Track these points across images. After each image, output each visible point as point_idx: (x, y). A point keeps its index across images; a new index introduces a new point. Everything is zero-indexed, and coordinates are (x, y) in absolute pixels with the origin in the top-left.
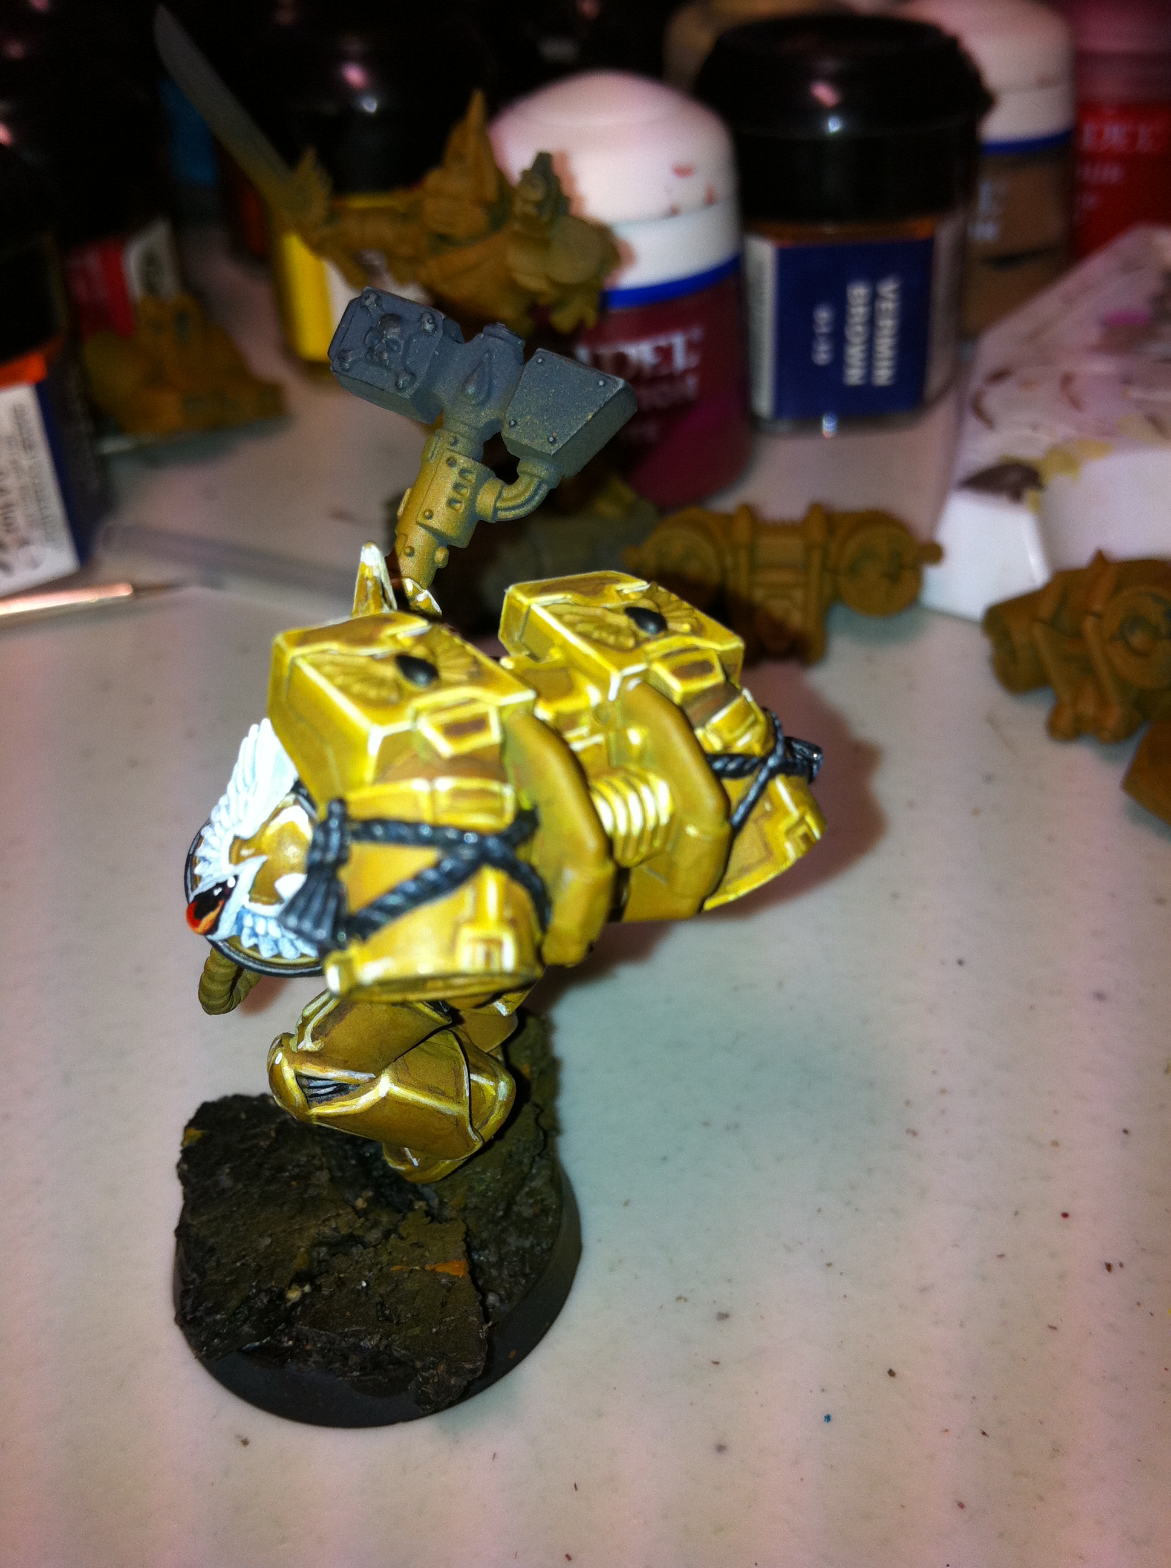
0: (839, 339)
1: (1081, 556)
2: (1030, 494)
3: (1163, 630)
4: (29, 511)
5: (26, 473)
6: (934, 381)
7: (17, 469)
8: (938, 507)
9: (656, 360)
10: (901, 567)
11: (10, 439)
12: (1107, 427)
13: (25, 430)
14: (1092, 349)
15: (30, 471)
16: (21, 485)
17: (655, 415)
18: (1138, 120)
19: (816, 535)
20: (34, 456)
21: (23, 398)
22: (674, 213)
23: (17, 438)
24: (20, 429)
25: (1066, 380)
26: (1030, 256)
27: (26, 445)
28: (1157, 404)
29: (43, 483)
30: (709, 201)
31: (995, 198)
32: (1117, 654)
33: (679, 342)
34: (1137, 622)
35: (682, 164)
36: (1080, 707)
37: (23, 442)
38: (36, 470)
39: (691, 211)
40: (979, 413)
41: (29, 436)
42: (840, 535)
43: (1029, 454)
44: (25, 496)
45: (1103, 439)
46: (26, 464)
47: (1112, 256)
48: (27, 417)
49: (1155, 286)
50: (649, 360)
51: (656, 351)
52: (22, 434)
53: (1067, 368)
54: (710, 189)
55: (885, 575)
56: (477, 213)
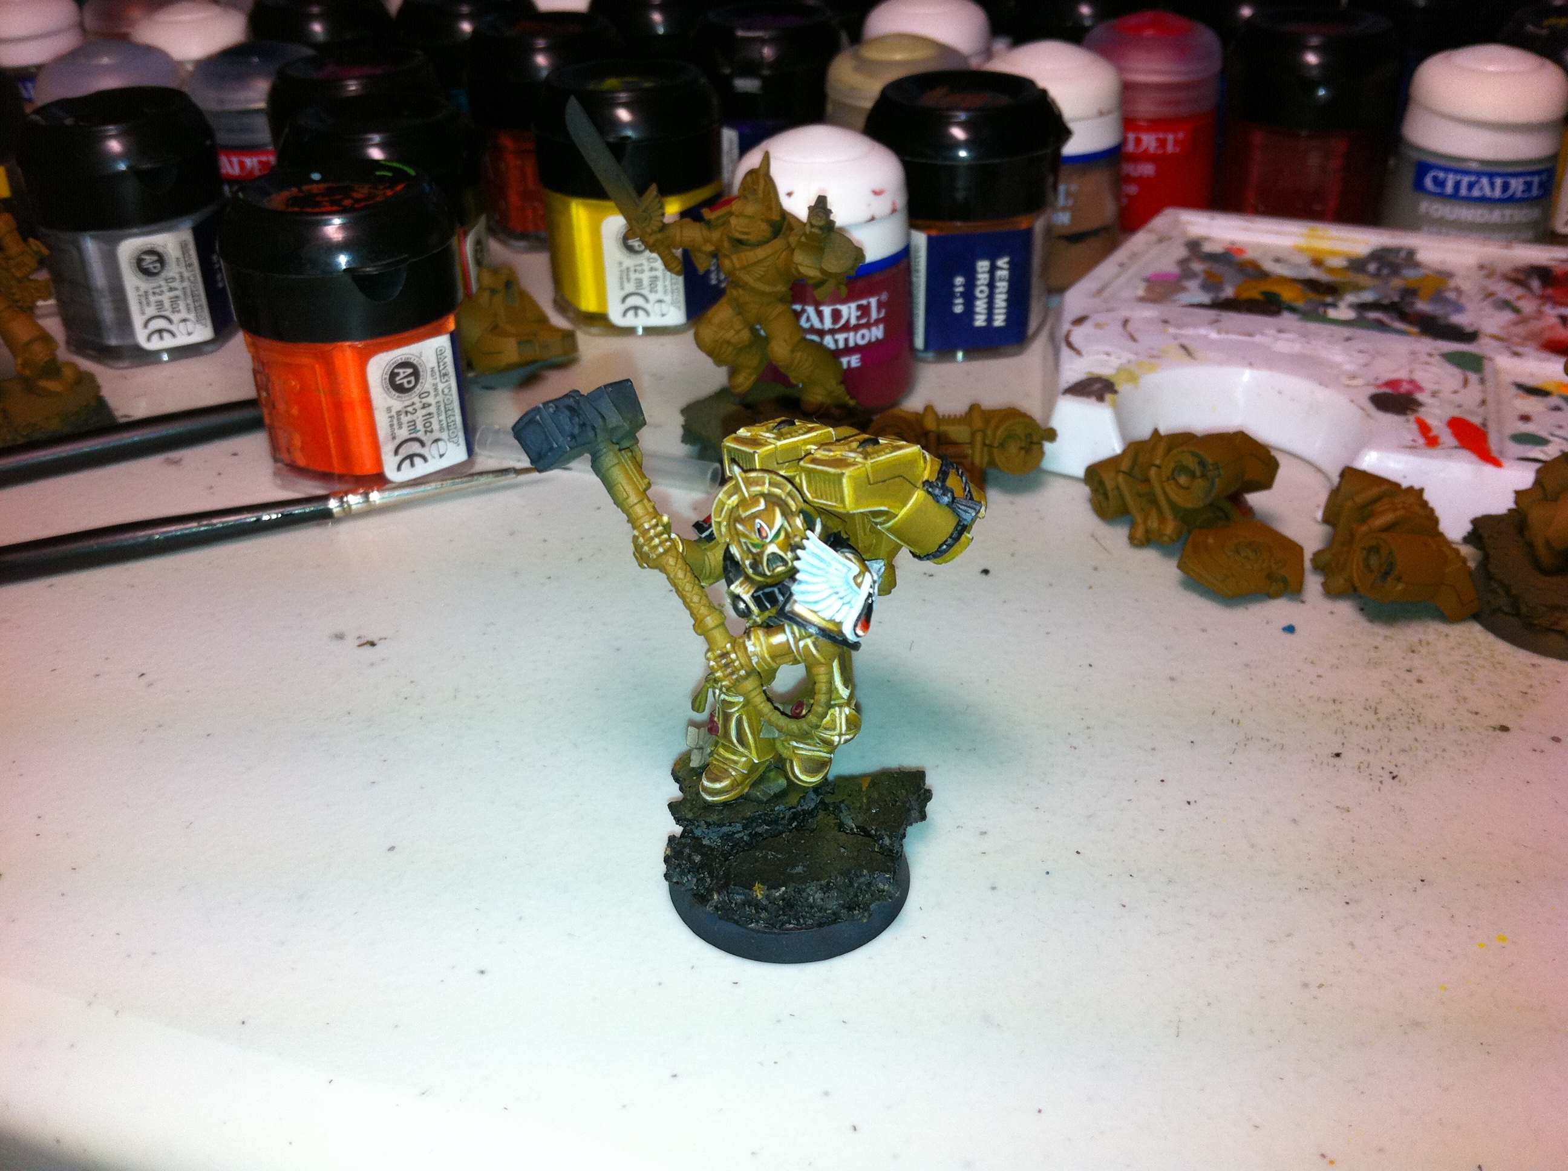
0: (969, 298)
1: (1143, 432)
2: (1109, 397)
3: (1198, 473)
4: (441, 418)
5: (440, 392)
6: (1033, 323)
7: (436, 390)
8: (1049, 406)
9: (859, 313)
10: (1031, 443)
11: (432, 369)
12: (1155, 353)
13: (441, 364)
14: (1142, 299)
15: (443, 392)
16: (436, 400)
17: (857, 349)
18: (1166, 131)
19: (978, 423)
20: (447, 381)
21: (442, 342)
22: (873, 219)
23: (436, 369)
24: (439, 363)
25: (1126, 322)
26: (1094, 233)
27: (442, 374)
28: (1186, 336)
29: (451, 399)
30: (894, 211)
31: (1068, 194)
32: (1170, 488)
33: (873, 301)
34: (1182, 469)
35: (877, 188)
36: (1149, 523)
37: (440, 371)
38: (446, 391)
39: (883, 218)
40: (1070, 345)
41: (444, 368)
42: (993, 423)
43: (1106, 371)
44: (438, 408)
45: (1152, 360)
46: (441, 386)
47: (1151, 231)
48: (444, 354)
49: (1182, 252)
50: (854, 313)
51: (859, 307)
52: (439, 367)
53: (1125, 313)
54: (894, 203)
55: (1022, 448)
56: (764, 226)
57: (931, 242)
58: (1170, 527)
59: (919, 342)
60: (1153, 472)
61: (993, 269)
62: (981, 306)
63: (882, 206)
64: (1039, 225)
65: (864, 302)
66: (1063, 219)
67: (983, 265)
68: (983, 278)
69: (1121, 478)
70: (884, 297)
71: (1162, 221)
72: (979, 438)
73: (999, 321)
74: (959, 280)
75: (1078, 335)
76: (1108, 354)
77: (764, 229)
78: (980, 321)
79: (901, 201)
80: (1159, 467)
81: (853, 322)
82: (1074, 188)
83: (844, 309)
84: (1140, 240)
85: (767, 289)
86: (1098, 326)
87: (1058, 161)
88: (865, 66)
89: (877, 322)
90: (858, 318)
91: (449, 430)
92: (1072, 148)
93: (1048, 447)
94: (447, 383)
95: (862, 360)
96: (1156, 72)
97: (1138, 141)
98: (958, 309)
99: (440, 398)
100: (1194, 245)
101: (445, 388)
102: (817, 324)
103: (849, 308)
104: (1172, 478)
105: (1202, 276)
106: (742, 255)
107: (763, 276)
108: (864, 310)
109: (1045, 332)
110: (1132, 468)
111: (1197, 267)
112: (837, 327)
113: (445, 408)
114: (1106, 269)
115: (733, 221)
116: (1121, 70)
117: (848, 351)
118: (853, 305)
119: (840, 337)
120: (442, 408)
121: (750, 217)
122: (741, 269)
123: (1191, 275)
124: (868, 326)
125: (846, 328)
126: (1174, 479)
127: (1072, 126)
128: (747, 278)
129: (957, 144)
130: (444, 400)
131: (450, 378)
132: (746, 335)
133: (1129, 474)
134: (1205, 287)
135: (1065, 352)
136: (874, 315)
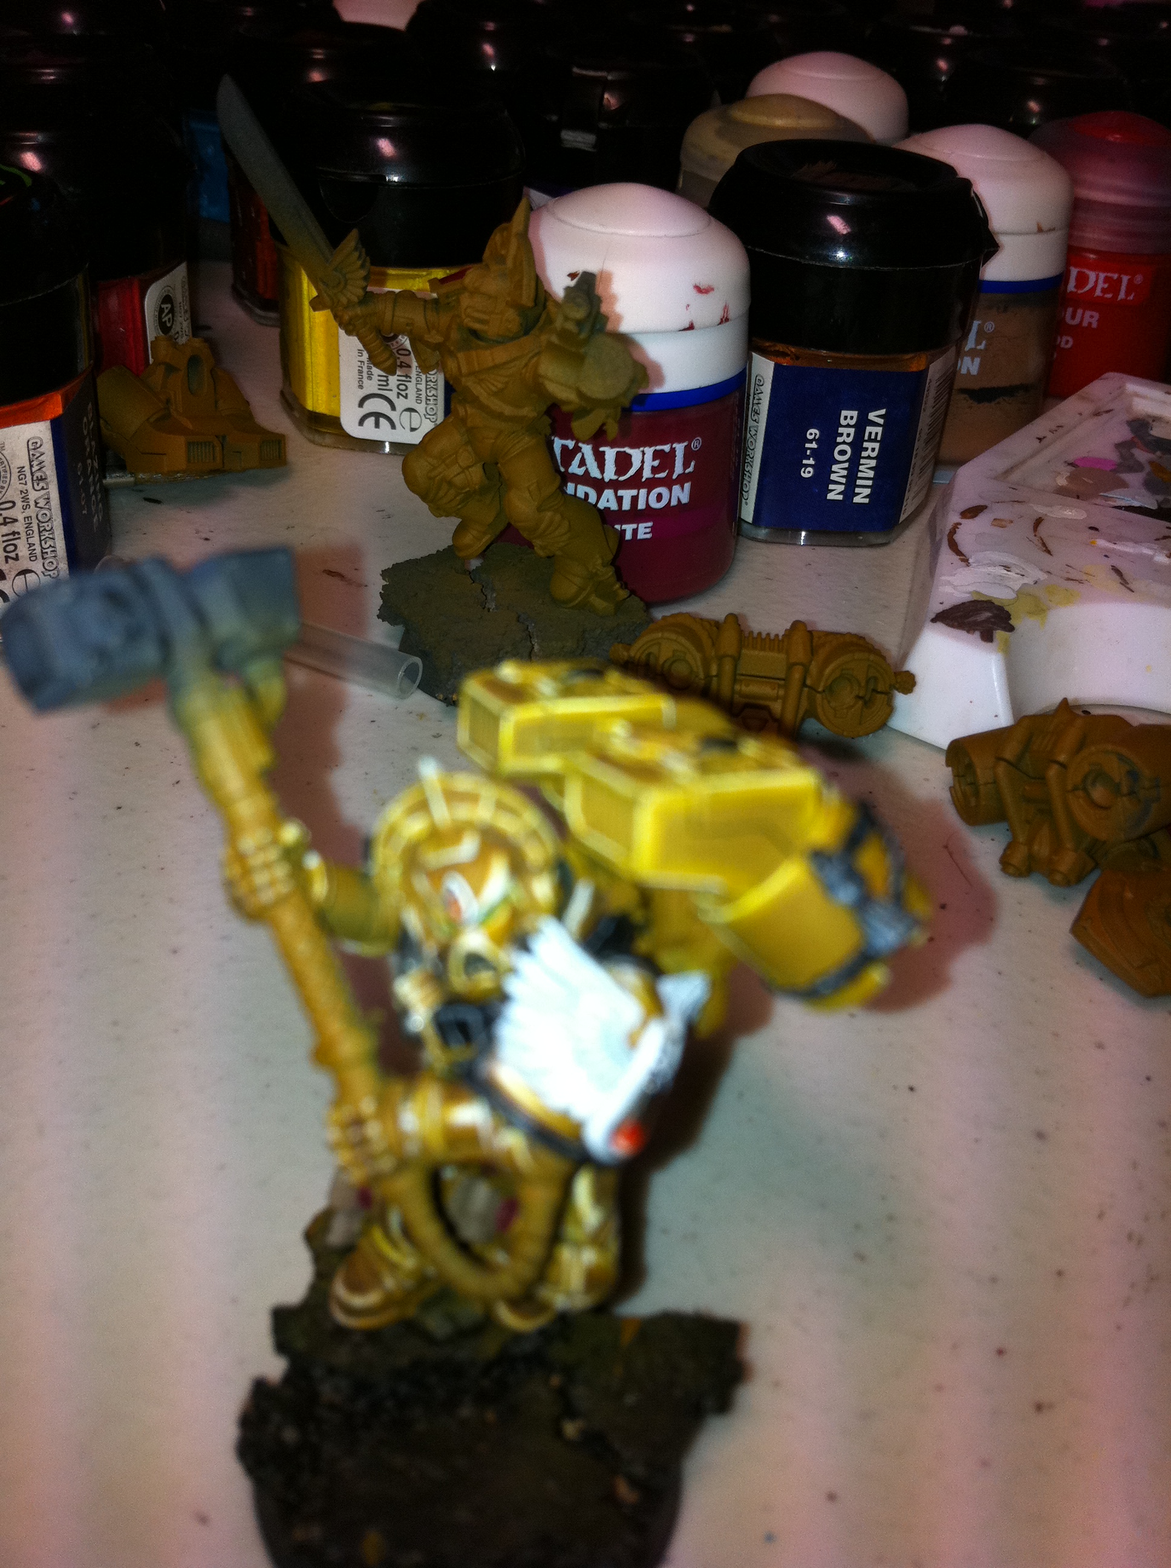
0: (825, 461)
2: (1000, 635)
3: (1125, 789)
4: (31, 541)
5: (32, 503)
6: (909, 507)
7: (25, 499)
8: (910, 638)
9: (656, 463)
10: (875, 691)
11: (21, 469)
12: (1074, 575)
13: (35, 463)
14: (1061, 491)
15: (36, 503)
16: (25, 515)
17: (648, 514)
18: (1121, 272)
19: (799, 653)
20: (43, 488)
21: (40, 431)
22: (691, 327)
23: (27, 469)
24: (31, 461)
25: (1038, 522)
26: (1008, 391)
27: (35, 478)
28: (1121, 555)
29: (48, 515)
30: (724, 320)
31: (980, 334)
32: (1078, 805)
33: (680, 448)
34: (1098, 775)
35: (704, 283)
36: (1036, 847)
37: (32, 474)
38: (42, 503)
39: (706, 327)
40: (954, 546)
41: (39, 469)
42: (822, 654)
43: (999, 594)
44: (29, 526)
45: (1070, 584)
46: (33, 495)
47: (1083, 398)
48: (41, 450)
49: (1123, 434)
50: (649, 463)
51: (656, 455)
52: (31, 466)
53: (1040, 510)
54: (726, 309)
55: (858, 697)
56: (511, 314)
57: (779, 373)
58: (1067, 861)
59: (748, 512)
60: (1053, 772)
61: (862, 424)
62: (839, 472)
63: (708, 310)
64: (936, 369)
65: (666, 448)
66: (970, 366)
67: (849, 416)
68: (847, 434)
69: (1001, 769)
70: (696, 444)
71: (1100, 389)
72: (797, 675)
73: (862, 497)
74: (813, 433)
75: (969, 532)
76: (1007, 568)
77: (511, 319)
78: (835, 494)
79: (738, 307)
80: (1063, 765)
81: (647, 474)
82: (990, 326)
83: (635, 454)
84: (1069, 409)
85: (508, 410)
86: (998, 523)
87: (974, 286)
88: (730, 129)
89: (681, 480)
90: (654, 470)
91: (43, 558)
92: (996, 270)
93: (900, 699)
94: (43, 492)
95: (653, 529)
96: (1119, 191)
97: (1082, 280)
98: (807, 473)
99: (32, 511)
100: (1140, 426)
101: (40, 498)
102: (595, 473)
103: (644, 453)
104: (1083, 788)
105: (1148, 469)
106: (474, 353)
107: (501, 390)
108: (665, 460)
109: (925, 518)
110: (1021, 757)
111: (1142, 455)
112: (622, 478)
113: (39, 527)
114: (1020, 443)
115: (465, 301)
116: (1075, 182)
117: (635, 515)
118: (649, 451)
119: (627, 494)
120: (35, 528)
121: (490, 297)
122: (470, 374)
123: (1136, 467)
124: (668, 483)
125: (636, 482)
126: (1085, 790)
127: (1002, 240)
128: (478, 390)
129: (834, 239)
130: (37, 515)
131: (47, 484)
132: (476, 474)
133: (1014, 765)
134: (1150, 485)
135: (946, 555)
136: (679, 469)
